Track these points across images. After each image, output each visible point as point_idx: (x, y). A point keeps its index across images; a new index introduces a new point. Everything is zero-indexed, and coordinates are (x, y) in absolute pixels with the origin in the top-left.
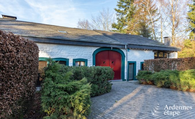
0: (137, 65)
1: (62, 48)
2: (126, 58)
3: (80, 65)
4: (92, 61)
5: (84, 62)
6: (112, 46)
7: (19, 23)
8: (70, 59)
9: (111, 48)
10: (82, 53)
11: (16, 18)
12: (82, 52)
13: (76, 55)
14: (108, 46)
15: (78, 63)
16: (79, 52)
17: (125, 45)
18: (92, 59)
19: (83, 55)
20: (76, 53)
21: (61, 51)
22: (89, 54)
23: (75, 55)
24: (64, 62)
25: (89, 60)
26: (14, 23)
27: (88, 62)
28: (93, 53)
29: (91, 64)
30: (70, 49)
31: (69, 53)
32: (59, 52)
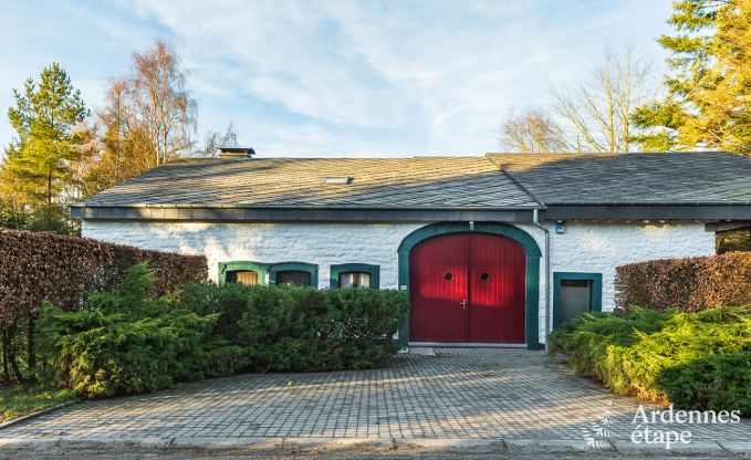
0: (604, 290)
1: (298, 234)
2: (542, 261)
3: (356, 285)
4: (395, 273)
5: (370, 274)
6: (471, 218)
7: (261, 165)
8: (320, 266)
9: (467, 223)
10: (360, 246)
11: (251, 151)
12: (362, 243)
13: (341, 252)
14: (455, 218)
15: (351, 279)
16: (350, 242)
17: (532, 211)
18: (395, 265)
19: (363, 252)
20: (343, 246)
21: (295, 242)
22: (385, 247)
23: (338, 253)
24: (304, 274)
25: (386, 269)
26: (248, 165)
27: (382, 274)
28: (401, 245)
29: (392, 281)
30: (321, 235)
31: (320, 246)
32: (291, 244)
